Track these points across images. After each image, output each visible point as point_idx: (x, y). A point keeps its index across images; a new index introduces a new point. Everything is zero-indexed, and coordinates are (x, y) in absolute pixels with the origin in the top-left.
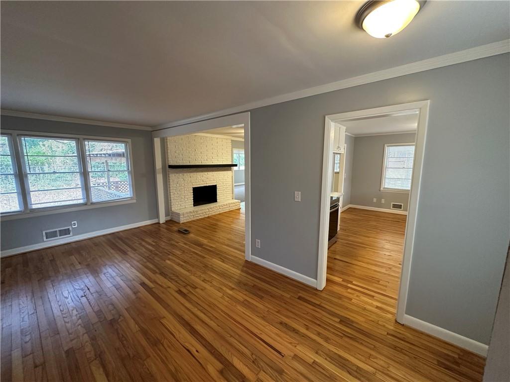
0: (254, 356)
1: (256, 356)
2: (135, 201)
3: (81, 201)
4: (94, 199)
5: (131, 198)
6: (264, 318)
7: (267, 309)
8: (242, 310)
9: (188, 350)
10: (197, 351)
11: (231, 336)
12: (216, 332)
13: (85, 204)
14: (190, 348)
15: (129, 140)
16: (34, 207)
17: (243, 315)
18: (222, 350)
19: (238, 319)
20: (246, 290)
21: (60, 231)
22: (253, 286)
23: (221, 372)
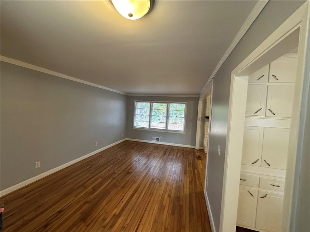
0: (126, 226)
1: (127, 227)
2: (185, 133)
3: (165, 129)
4: (169, 129)
5: (184, 131)
6: (155, 222)
7: (164, 221)
8: (156, 208)
9: (122, 198)
10: (123, 202)
11: (135, 211)
12: (136, 203)
13: (165, 130)
14: (124, 198)
15: (187, 103)
16: (152, 127)
17: (152, 210)
18: (126, 210)
19: (148, 209)
20: (173, 203)
21: (156, 138)
22: (180, 205)
23: (114, 215)
